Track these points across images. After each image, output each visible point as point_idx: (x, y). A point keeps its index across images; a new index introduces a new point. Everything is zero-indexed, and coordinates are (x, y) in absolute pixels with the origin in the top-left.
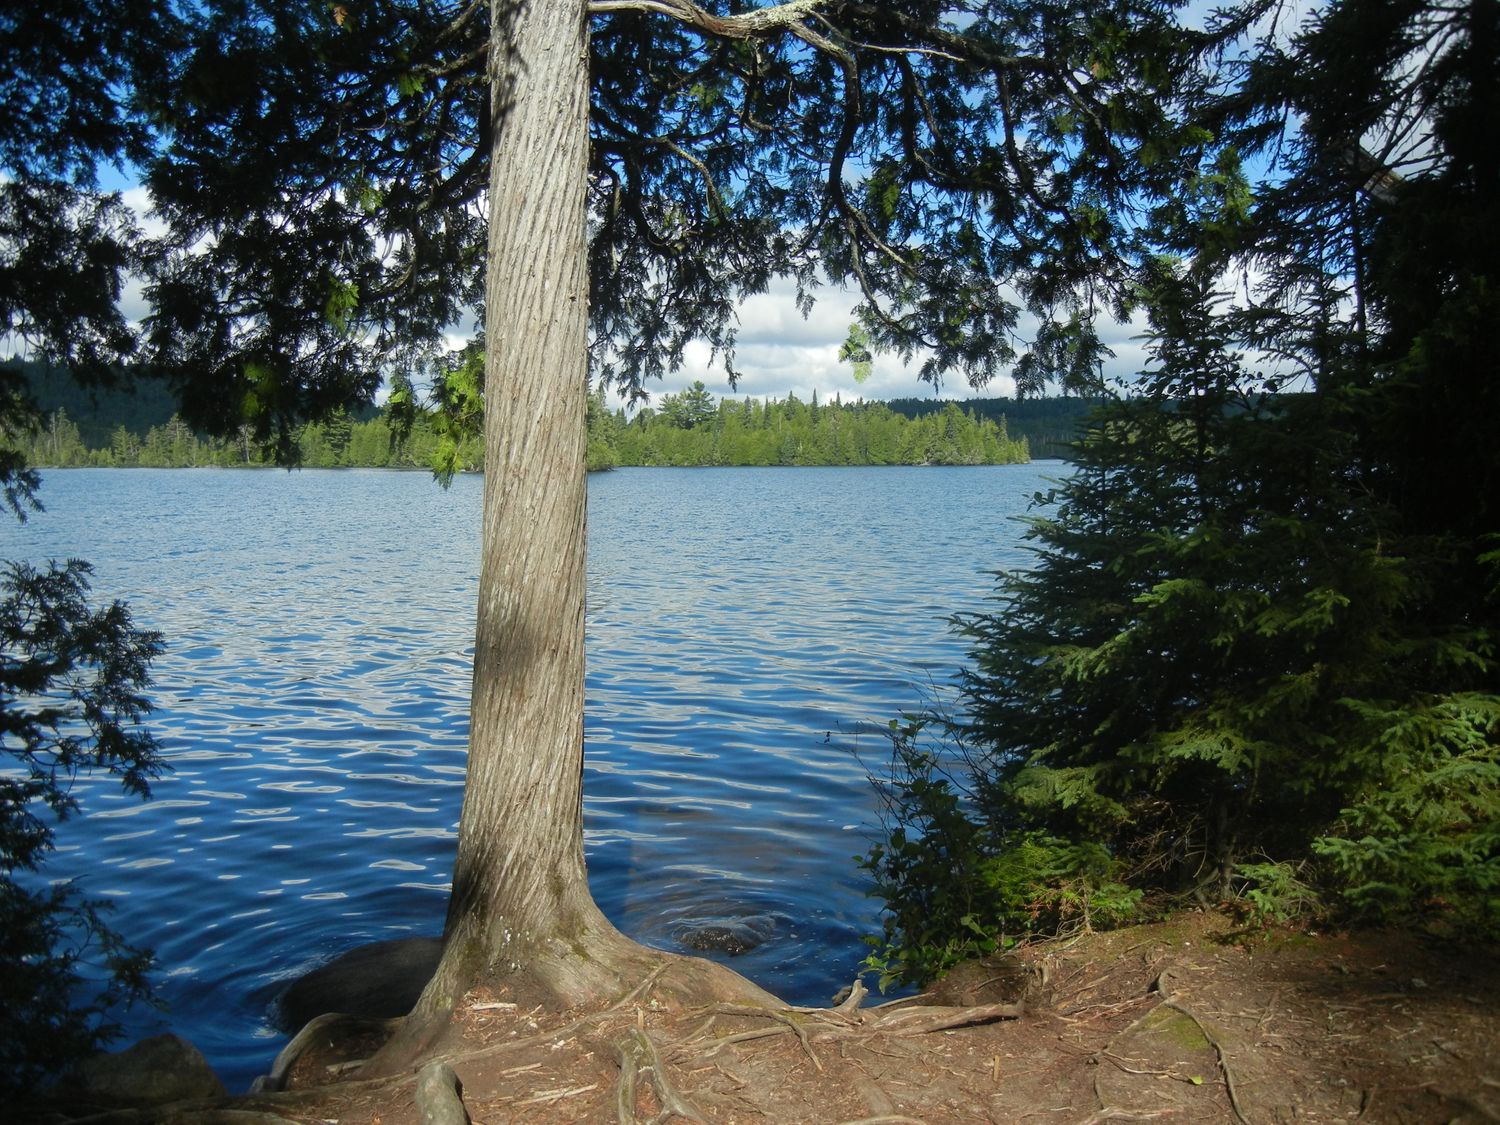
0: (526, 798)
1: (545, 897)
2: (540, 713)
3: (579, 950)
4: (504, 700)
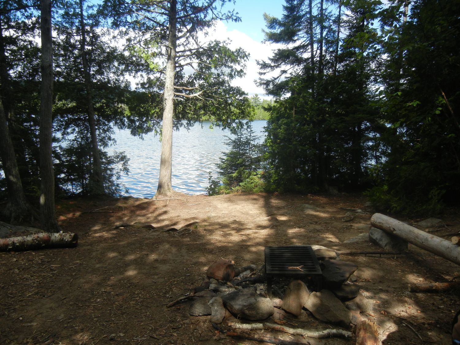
0: (165, 176)
1: (167, 186)
2: (166, 168)
3: (170, 191)
4: (163, 166)
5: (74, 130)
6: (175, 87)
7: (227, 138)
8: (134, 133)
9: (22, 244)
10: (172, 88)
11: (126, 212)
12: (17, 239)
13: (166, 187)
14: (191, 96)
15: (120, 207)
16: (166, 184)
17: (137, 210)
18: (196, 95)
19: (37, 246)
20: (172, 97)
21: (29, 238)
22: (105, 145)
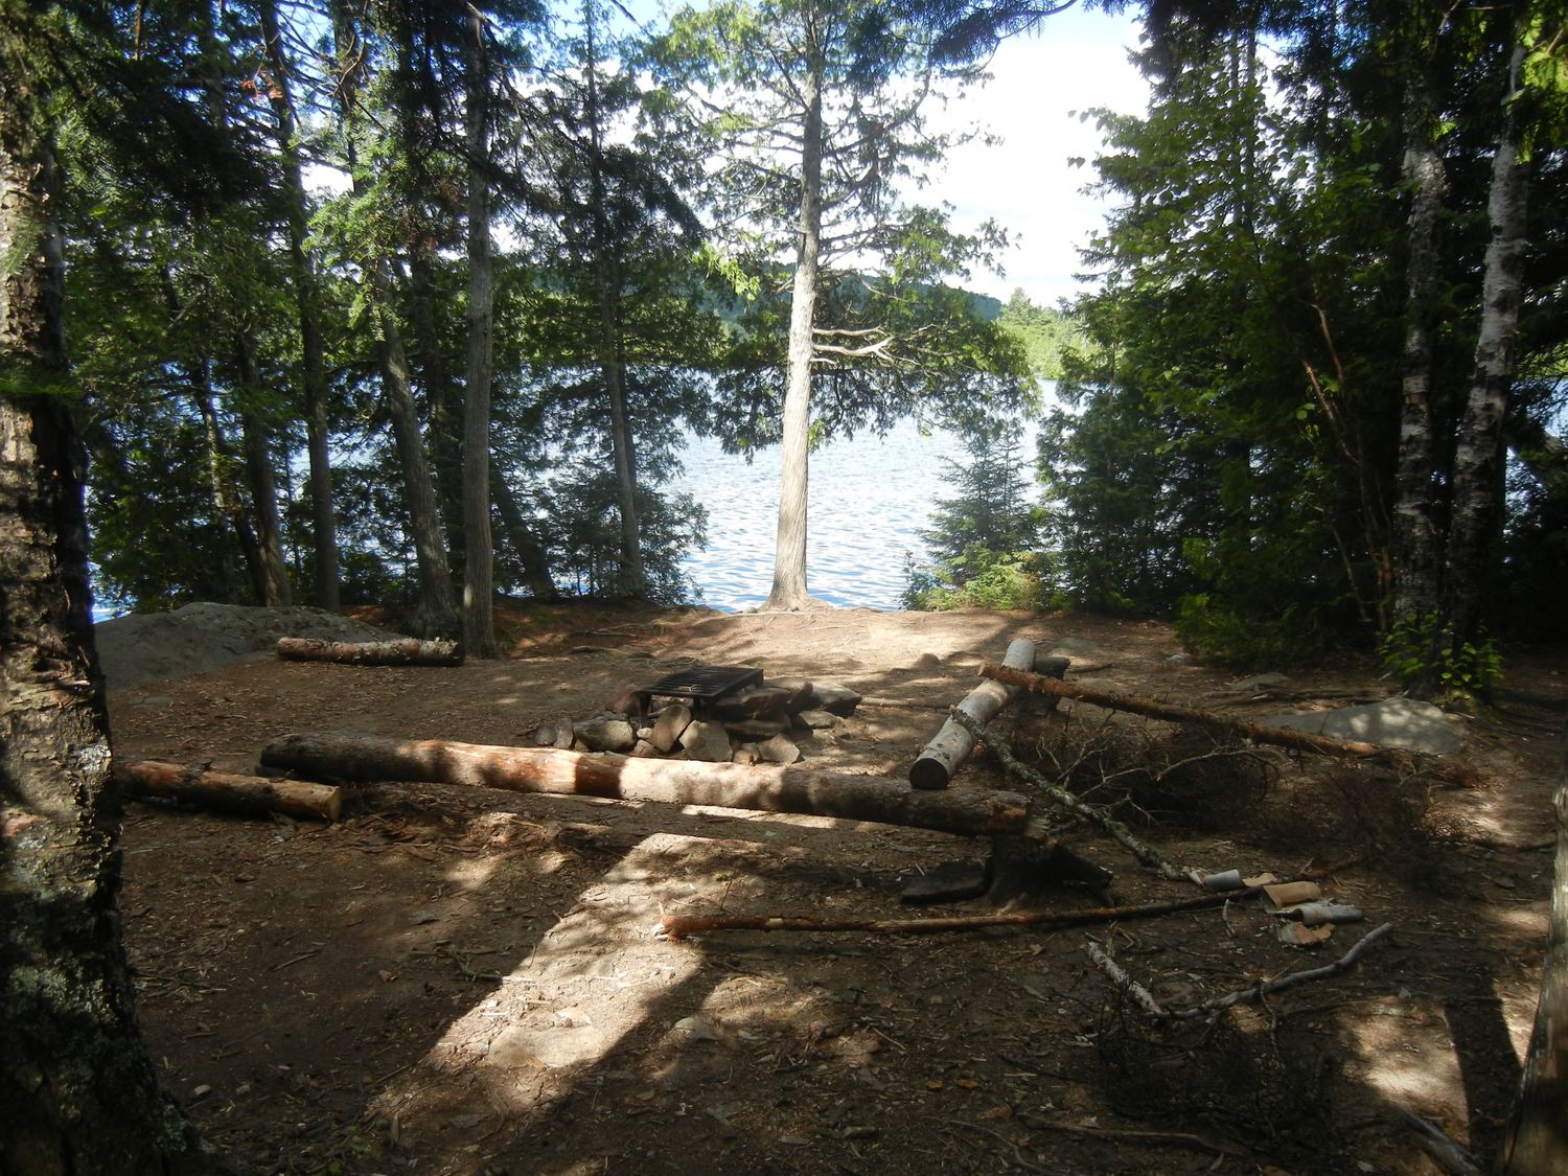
1: (793, 587)
4: (783, 533)
5: (592, 438)
6: (817, 331)
7: (949, 464)
8: (730, 446)
9: (375, 653)
10: (808, 334)
11: (664, 639)
12: (368, 646)
13: (790, 587)
14: (861, 351)
15: (657, 627)
16: (790, 579)
17: (693, 636)
18: (874, 348)
19: (397, 660)
20: (807, 357)
21: (387, 646)
22: (661, 476)
